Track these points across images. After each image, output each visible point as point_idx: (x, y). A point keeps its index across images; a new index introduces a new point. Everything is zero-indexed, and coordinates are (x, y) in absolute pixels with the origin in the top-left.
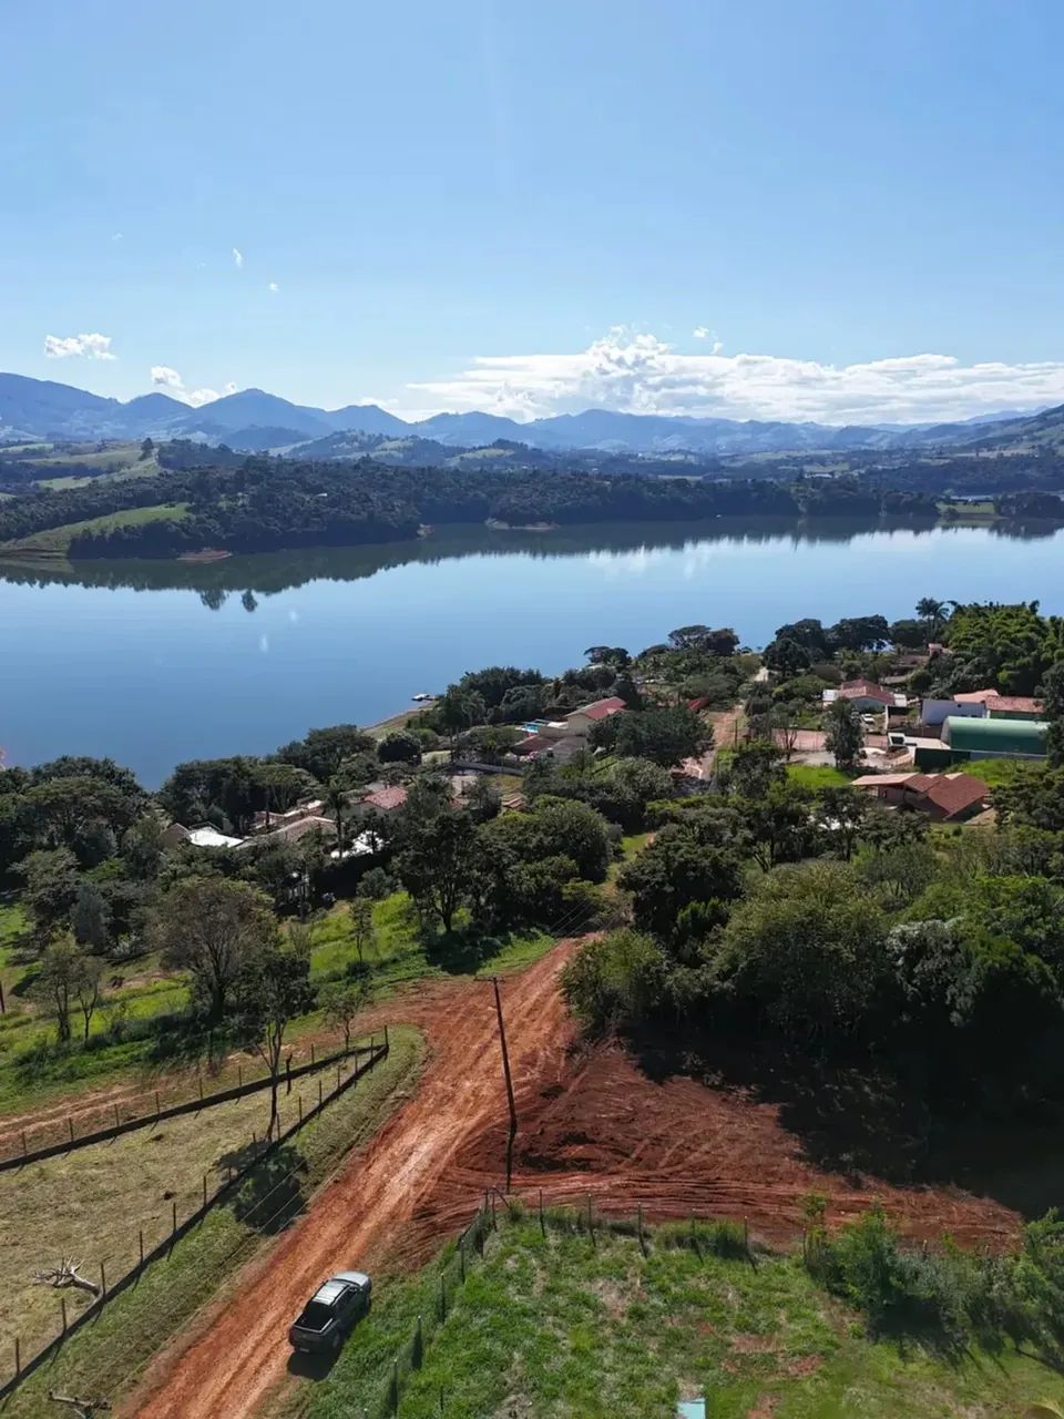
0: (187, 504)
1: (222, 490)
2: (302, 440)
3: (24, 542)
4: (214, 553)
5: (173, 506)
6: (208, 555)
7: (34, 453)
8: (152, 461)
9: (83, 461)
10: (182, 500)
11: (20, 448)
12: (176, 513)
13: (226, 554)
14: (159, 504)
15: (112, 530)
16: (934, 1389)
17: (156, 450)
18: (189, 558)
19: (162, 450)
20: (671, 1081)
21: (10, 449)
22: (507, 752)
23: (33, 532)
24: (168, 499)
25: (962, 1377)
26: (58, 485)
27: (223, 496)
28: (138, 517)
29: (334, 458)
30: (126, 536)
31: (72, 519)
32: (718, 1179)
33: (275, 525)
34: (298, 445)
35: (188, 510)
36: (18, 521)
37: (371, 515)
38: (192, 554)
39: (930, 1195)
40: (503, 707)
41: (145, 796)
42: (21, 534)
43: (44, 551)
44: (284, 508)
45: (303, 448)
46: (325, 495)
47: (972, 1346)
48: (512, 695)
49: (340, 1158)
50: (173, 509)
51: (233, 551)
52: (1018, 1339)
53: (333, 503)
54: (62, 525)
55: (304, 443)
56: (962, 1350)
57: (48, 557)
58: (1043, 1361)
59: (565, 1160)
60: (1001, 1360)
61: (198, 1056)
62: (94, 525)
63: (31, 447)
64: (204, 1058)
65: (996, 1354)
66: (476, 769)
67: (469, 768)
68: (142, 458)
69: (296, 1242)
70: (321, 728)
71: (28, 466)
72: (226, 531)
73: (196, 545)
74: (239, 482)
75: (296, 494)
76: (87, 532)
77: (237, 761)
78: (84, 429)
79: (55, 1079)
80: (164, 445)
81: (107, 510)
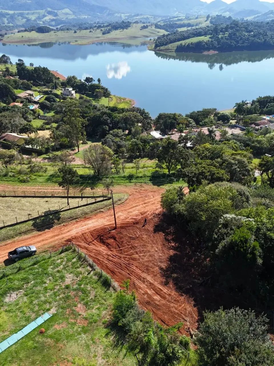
0: (210, 36)
1: (221, 31)
2: (257, 14)
3: (166, 47)
4: (213, 52)
5: (206, 36)
6: (212, 52)
7: (179, 20)
8: (208, 22)
9: (190, 22)
10: (209, 35)
11: (176, 19)
12: (205, 39)
13: (216, 52)
14: (202, 36)
15: (187, 44)
16: (101, 349)
17: (210, 18)
18: (206, 53)
19: (212, 19)
20: (158, 233)
21: (174, 19)
22: (252, 124)
23: (169, 44)
24: (205, 34)
25: (112, 351)
26: (180, 30)
27: (221, 33)
28: (195, 40)
29: (266, 20)
30: (191, 46)
31: (179, 40)
32: (132, 264)
33: (233, 43)
34: (256, 16)
35: (210, 38)
36: (166, 40)
37: (265, 40)
38: (206, 52)
39: (182, 298)
40: (265, 109)
41: (151, 120)
42: (166, 45)
43: (170, 49)
44: (238, 38)
45: (258, 17)
46: (253, 33)
47: (126, 345)
48: (269, 105)
49: (71, 220)
50: (206, 37)
51: (219, 51)
52: (141, 351)
53: (254, 36)
54: (176, 42)
55: (259, 15)
56: (122, 344)
57: (170, 51)
58: (139, 361)
59: (105, 242)
60: (128, 354)
61: (81, 186)
62: (183, 42)
63: (179, 18)
64: (82, 187)
65: (129, 351)
66: (240, 128)
67: (238, 127)
68: (206, 21)
69: (40, 235)
70: (206, 108)
71: (176, 24)
72: (218, 45)
73: (208, 49)
74: (226, 29)
75: (244, 32)
76: (181, 44)
77: (175, 115)
78: (196, 12)
79: (53, 182)
80: (213, 17)
81: (188, 37)
